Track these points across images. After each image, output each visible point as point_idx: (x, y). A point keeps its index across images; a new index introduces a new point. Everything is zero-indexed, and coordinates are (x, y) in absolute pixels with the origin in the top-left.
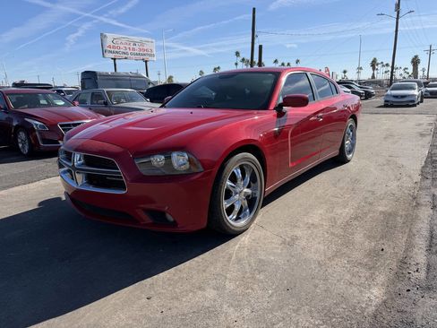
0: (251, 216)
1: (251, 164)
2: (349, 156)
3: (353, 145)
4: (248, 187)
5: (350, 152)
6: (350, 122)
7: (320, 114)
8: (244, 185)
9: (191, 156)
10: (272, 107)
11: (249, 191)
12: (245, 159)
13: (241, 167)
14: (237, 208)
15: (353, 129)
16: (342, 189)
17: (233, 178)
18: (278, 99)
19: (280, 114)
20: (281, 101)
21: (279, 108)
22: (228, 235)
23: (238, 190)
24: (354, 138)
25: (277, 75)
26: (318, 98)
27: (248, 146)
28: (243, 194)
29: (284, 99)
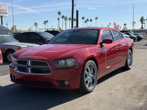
0: (94, 86)
1: (93, 65)
2: (130, 67)
3: (131, 62)
4: (92, 74)
5: (130, 65)
6: (129, 51)
7: (116, 47)
8: (91, 73)
9: (75, 60)
10: (98, 43)
11: (93, 76)
12: (91, 63)
13: (89, 66)
14: (89, 83)
15: (131, 54)
16: (127, 79)
17: (87, 70)
18: (100, 40)
19: (102, 46)
20: (101, 41)
21: (101, 44)
22: (87, 92)
23: (89, 75)
24: (131, 58)
25: (98, 30)
26: (115, 40)
27: (92, 58)
28: (91, 76)
29: (103, 41)
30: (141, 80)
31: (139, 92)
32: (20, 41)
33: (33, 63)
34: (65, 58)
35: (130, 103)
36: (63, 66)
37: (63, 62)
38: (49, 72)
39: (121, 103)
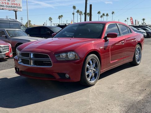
0: (96, 80)
1: (95, 58)
2: (138, 63)
3: (140, 57)
4: (94, 68)
5: (139, 60)
6: (138, 46)
7: (123, 42)
8: (93, 67)
9: (76, 54)
10: (103, 37)
11: (95, 70)
12: (93, 56)
13: (92, 60)
14: (90, 76)
15: (140, 49)
16: (133, 74)
17: (89, 64)
18: (105, 34)
19: (106, 40)
20: (106, 35)
21: (105, 38)
22: (88, 85)
23: (91, 68)
24: (140, 53)
25: (104, 24)
26: (122, 35)
27: (95, 52)
28: (93, 70)
29: (107, 35)
30: (147, 75)
31: (141, 87)
32: (30, 36)
33: (35, 56)
34: (66, 52)
35: (129, 97)
36: (64, 59)
37: (64, 55)
38: (50, 64)
39: (120, 97)
